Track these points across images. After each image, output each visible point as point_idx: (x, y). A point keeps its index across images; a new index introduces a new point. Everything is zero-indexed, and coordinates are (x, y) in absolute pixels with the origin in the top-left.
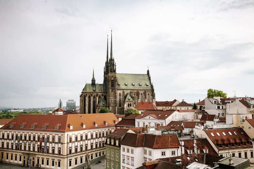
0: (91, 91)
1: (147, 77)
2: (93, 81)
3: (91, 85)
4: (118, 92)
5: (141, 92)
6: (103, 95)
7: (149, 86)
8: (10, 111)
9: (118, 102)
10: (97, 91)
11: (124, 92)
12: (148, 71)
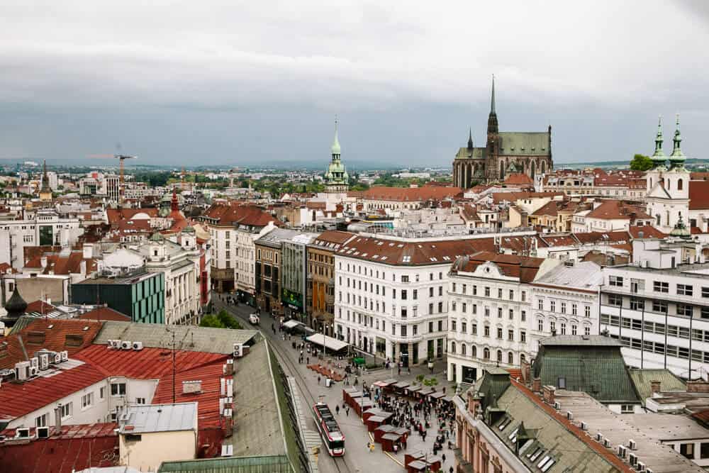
0: (466, 158)
1: (547, 137)
2: (470, 143)
3: (466, 150)
4: (500, 159)
5: (532, 159)
6: (480, 163)
7: (547, 150)
8: (397, 176)
9: (499, 173)
10: (473, 158)
11: (507, 159)
12: (550, 128)
